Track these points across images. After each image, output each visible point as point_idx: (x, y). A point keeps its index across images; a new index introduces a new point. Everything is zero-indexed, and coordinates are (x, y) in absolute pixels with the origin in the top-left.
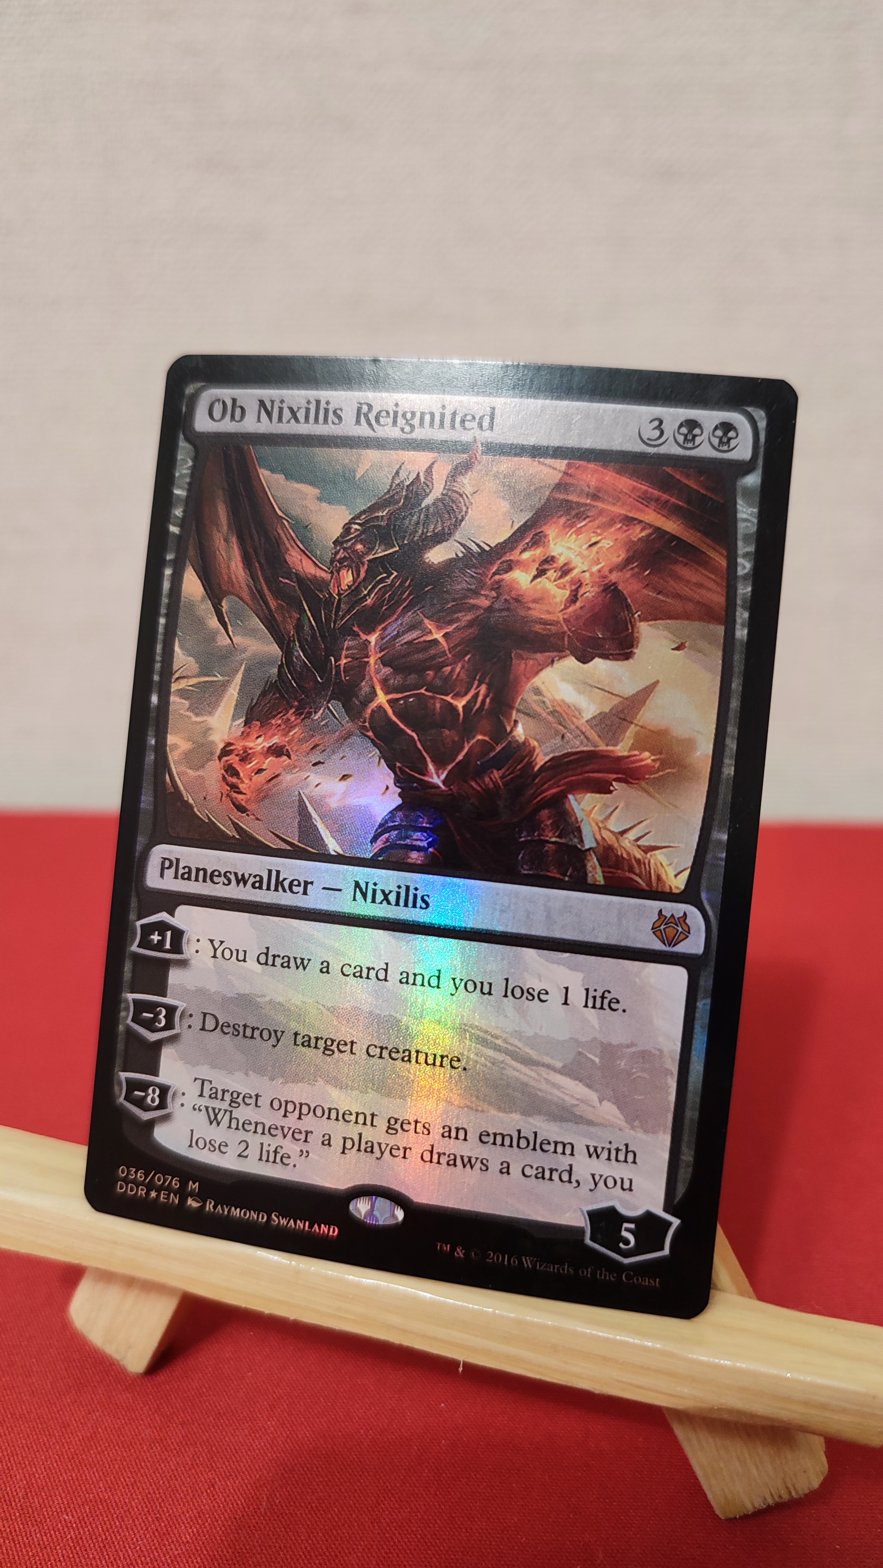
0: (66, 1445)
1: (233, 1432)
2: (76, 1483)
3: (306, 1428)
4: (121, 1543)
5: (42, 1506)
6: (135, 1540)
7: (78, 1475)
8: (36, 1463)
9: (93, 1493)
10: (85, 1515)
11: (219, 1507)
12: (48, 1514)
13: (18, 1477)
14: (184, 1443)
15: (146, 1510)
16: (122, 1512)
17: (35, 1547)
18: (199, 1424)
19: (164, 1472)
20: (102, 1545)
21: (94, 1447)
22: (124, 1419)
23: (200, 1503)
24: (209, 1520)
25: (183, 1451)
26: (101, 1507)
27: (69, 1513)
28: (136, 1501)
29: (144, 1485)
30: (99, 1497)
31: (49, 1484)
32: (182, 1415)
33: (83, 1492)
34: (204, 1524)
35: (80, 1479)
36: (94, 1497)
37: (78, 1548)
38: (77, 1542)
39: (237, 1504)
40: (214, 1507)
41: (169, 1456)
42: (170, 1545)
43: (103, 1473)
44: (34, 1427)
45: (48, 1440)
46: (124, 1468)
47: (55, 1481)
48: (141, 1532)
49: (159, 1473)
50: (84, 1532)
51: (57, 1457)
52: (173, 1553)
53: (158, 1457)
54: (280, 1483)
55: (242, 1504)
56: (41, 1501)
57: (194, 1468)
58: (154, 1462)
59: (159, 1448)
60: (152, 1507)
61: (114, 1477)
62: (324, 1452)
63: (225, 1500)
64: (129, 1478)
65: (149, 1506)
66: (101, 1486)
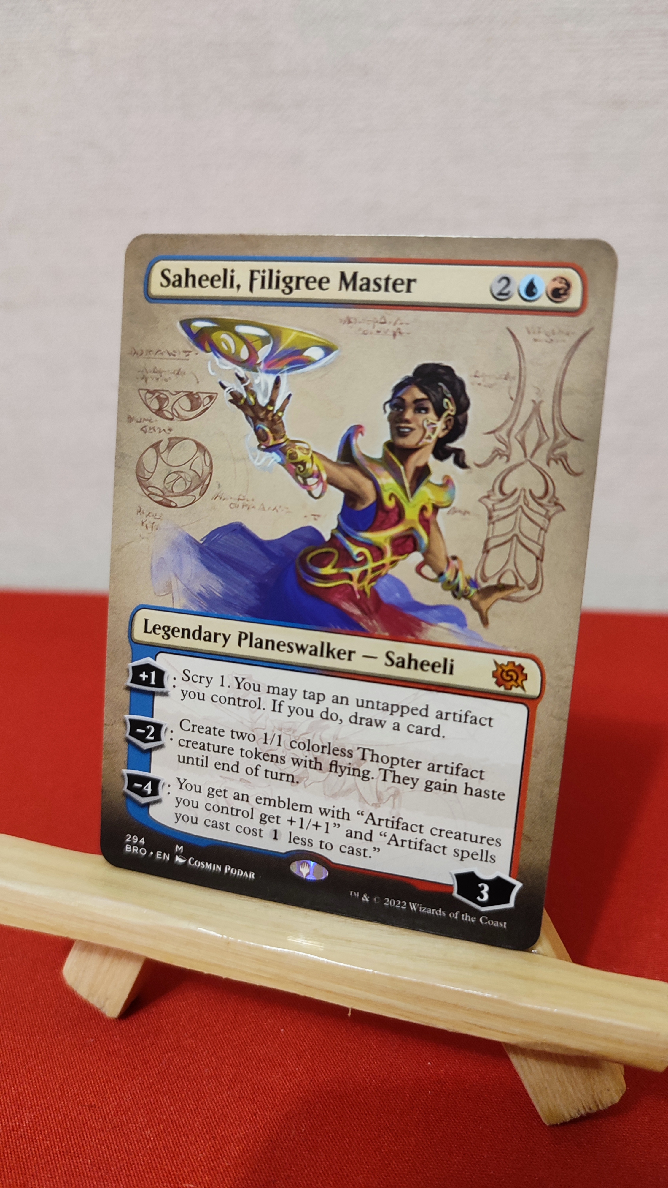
0: (146, 1077)
1: (270, 1074)
2: (154, 1106)
3: (325, 1075)
4: (186, 1154)
5: (129, 1122)
6: (197, 1152)
7: (155, 1101)
8: (124, 1089)
9: (166, 1115)
10: (160, 1131)
11: (259, 1131)
12: (133, 1128)
13: (111, 1099)
14: (233, 1080)
15: (205, 1130)
16: (187, 1131)
17: (123, 1152)
18: (244, 1067)
19: (218, 1102)
20: (172, 1155)
21: (167, 1080)
22: (189, 1060)
24: (252, 1141)
25: (233, 1086)
26: (172, 1126)
27: (149, 1129)
28: (198, 1123)
29: (203, 1111)
30: (171, 1118)
31: (134, 1106)
32: (232, 1059)
33: (158, 1114)
34: (248, 1144)
35: (156, 1103)
36: (167, 1118)
37: (155, 1156)
38: (154, 1151)
39: (273, 1130)
40: (256, 1131)
41: (222, 1089)
42: (222, 1159)
43: (173, 1100)
44: (123, 1062)
45: (133, 1072)
46: (189, 1097)
47: (138, 1104)
48: (201, 1147)
49: (214, 1102)
50: (159, 1144)
51: (139, 1086)
52: (225, 1165)
53: (214, 1090)
54: (305, 1115)
55: (276, 1131)
56: (128, 1118)
57: (241, 1100)
58: (211, 1093)
59: (215, 1084)
60: (209, 1128)
61: (182, 1103)
62: (338, 1094)
63: (264, 1127)
64: (192, 1105)
65: (207, 1127)
66: (172, 1109)
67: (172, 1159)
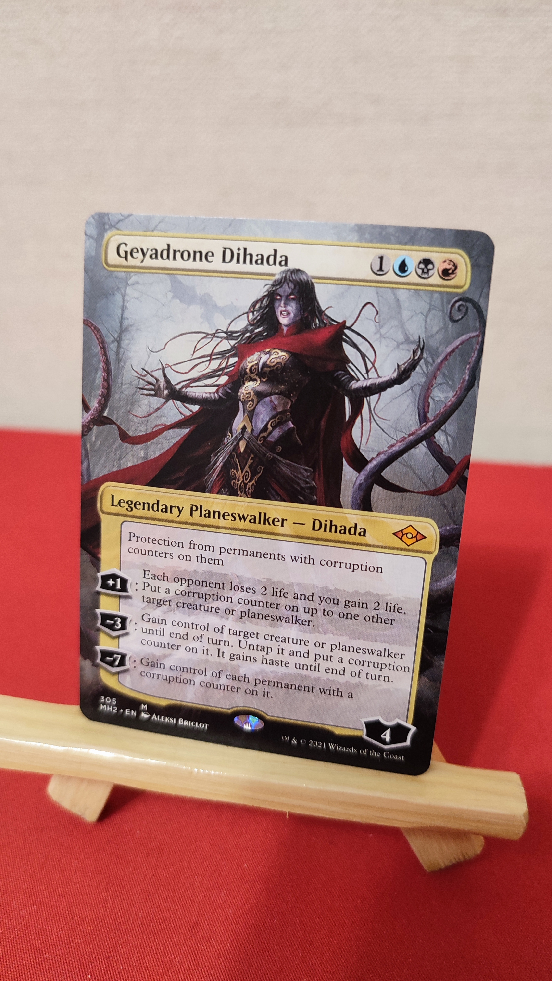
1: (123, 868)
4: (50, 931)
6: (58, 930)
9: (40, 898)
10: (33, 911)
11: (108, 915)
14: (95, 872)
18: (105, 861)
19: (81, 890)
20: (40, 931)
21: (44, 868)
23: (98, 911)
24: (101, 923)
25: (93, 876)
26: (43, 908)
27: (25, 909)
28: (63, 906)
29: (68, 896)
30: (43, 902)
31: (17, 889)
32: (97, 854)
35: (34, 888)
37: (27, 931)
38: (27, 928)
39: (118, 915)
40: (105, 915)
41: (85, 879)
42: (76, 936)
43: (47, 886)
45: (20, 862)
46: (59, 885)
47: (20, 888)
49: (78, 890)
50: (31, 922)
51: (23, 873)
52: (78, 941)
53: (79, 880)
54: (144, 903)
56: (11, 899)
57: (98, 889)
59: (80, 874)
64: (61, 891)
65: (69, 910)
66: (45, 894)
67: (39, 934)
